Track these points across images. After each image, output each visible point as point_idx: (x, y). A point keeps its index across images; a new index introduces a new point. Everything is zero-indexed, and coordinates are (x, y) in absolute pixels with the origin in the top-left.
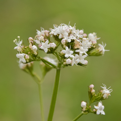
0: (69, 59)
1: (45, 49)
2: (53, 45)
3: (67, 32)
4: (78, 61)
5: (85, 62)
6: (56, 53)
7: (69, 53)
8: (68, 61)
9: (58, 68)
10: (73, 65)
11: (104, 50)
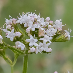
0: (33, 48)
1: (10, 38)
2: (19, 34)
3: (32, 21)
4: (42, 49)
5: (49, 50)
6: (23, 40)
7: (33, 41)
8: (32, 49)
9: (25, 55)
10: (37, 53)
11: (69, 36)
